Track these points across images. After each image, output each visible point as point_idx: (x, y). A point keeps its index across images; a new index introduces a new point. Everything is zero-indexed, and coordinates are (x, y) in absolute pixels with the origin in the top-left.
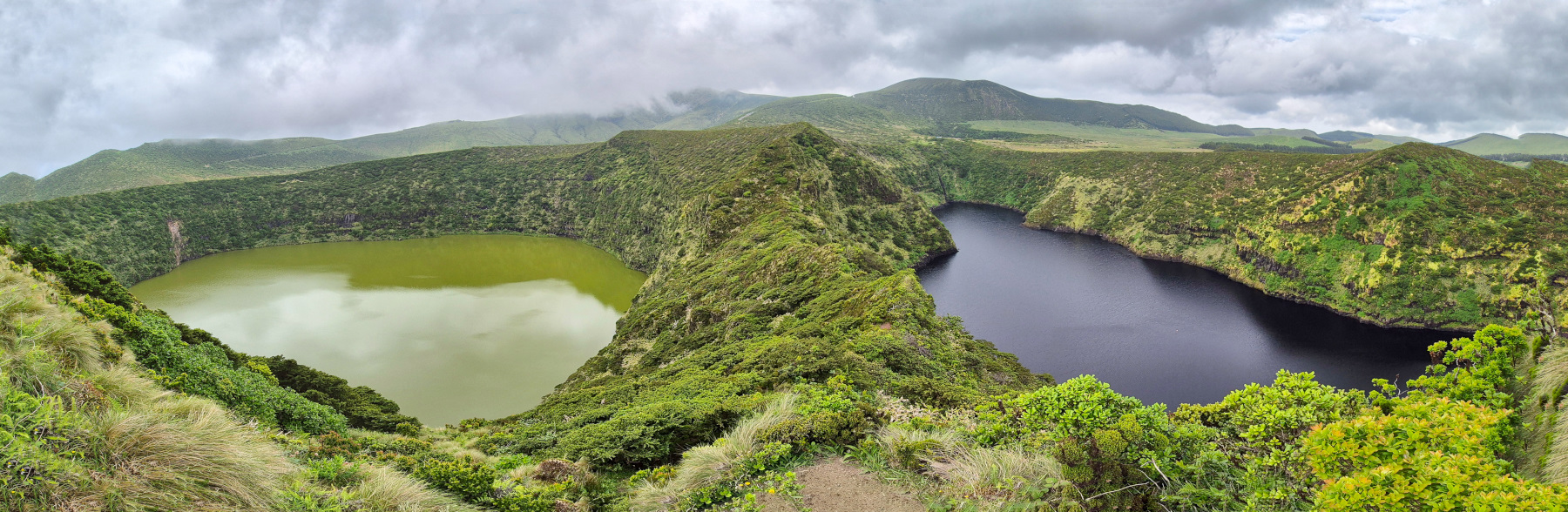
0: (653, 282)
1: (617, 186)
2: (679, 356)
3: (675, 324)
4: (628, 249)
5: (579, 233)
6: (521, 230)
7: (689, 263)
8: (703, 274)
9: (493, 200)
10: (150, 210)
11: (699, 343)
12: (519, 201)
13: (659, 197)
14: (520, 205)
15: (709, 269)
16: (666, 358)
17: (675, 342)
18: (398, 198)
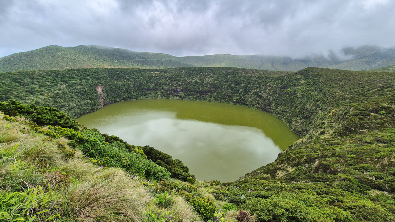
0: (302, 141)
1: (297, 93)
2: (304, 181)
3: (307, 165)
4: (294, 123)
5: (272, 111)
6: (247, 105)
7: (325, 138)
8: (332, 147)
9: (238, 91)
10: (85, 80)
11: (317, 180)
12: (249, 93)
13: (318, 103)
14: (249, 94)
15: (337, 145)
16: (297, 179)
17: (304, 174)
18: (199, 84)
